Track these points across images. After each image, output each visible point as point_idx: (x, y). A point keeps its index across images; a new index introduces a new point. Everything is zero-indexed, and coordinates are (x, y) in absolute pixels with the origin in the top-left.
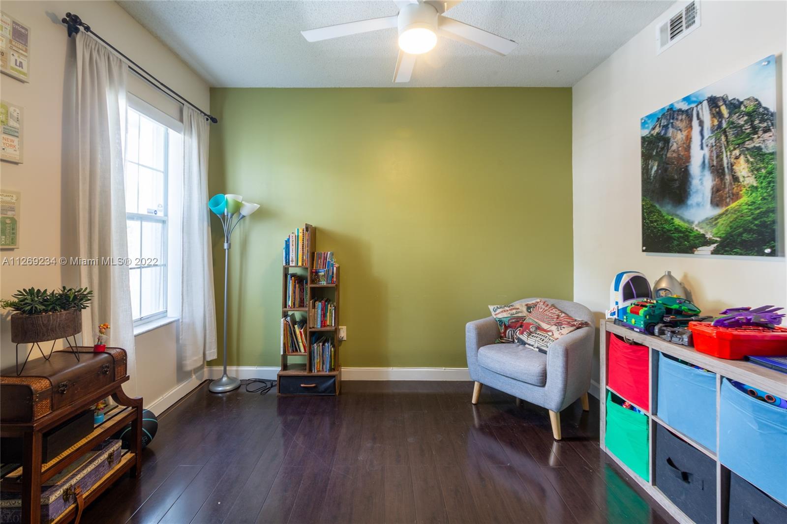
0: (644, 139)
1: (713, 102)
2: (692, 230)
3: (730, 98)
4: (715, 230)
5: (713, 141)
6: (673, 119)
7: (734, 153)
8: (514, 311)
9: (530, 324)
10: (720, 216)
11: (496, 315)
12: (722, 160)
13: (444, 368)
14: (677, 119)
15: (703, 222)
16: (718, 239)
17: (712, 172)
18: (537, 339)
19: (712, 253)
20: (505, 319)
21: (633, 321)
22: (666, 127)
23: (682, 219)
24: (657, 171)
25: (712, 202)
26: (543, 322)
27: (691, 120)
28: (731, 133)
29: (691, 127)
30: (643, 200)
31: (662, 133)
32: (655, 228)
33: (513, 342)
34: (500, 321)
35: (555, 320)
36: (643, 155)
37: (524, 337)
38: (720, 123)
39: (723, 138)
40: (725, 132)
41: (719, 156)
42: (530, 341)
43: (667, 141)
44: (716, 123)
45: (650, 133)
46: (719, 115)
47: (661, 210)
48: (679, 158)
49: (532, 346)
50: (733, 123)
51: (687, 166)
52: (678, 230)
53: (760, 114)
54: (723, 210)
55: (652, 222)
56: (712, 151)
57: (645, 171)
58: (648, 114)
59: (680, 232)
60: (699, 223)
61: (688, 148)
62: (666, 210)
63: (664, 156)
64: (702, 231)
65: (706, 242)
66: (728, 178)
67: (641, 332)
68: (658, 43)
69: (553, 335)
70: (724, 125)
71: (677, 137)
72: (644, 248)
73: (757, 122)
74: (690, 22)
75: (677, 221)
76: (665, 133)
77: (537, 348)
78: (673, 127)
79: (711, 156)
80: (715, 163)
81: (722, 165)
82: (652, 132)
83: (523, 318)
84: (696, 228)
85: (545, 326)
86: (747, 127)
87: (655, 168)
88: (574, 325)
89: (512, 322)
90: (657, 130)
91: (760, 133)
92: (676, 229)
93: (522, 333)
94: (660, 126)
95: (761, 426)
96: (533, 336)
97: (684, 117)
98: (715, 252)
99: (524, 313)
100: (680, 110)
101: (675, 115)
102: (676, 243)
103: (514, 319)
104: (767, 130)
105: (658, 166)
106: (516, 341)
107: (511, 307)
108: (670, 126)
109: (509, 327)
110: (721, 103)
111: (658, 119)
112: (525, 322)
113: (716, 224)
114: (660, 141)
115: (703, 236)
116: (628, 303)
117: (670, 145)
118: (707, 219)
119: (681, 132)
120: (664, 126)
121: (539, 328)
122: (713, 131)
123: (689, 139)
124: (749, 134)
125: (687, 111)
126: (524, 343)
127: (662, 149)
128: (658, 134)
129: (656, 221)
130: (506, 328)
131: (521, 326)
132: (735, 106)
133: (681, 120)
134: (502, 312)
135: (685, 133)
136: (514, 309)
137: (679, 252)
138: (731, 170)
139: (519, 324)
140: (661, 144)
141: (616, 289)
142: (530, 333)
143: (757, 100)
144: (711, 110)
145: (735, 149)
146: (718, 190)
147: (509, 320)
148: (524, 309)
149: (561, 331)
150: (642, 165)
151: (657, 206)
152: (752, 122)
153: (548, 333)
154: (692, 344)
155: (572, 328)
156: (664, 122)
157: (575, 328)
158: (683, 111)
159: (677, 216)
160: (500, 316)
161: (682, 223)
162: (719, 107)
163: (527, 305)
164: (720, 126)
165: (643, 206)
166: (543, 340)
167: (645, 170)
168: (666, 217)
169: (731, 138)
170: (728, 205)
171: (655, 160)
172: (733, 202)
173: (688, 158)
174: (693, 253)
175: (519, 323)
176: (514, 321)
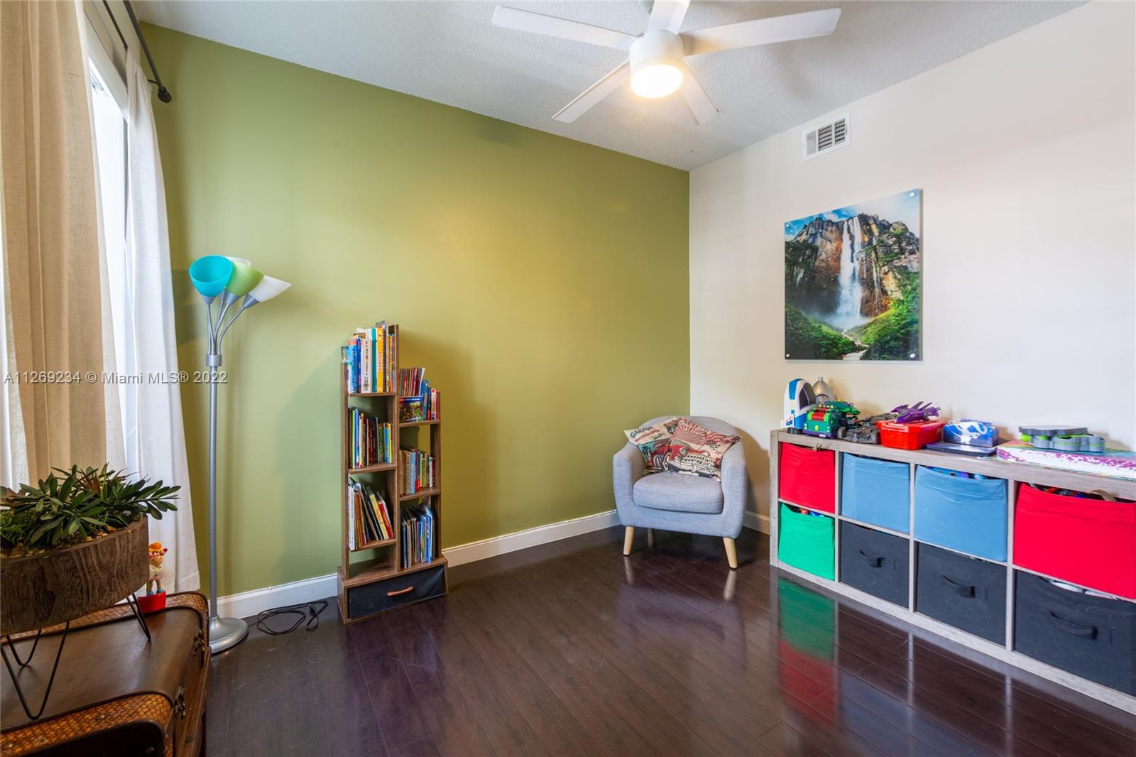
0: (788, 244)
1: (864, 220)
2: (841, 338)
3: (880, 219)
4: (864, 338)
5: (863, 255)
6: (822, 229)
7: (883, 269)
8: (656, 434)
9: (678, 447)
10: (869, 325)
11: (636, 441)
12: (872, 274)
13: (567, 521)
14: (827, 230)
15: (852, 330)
16: (867, 346)
17: (862, 284)
18: (694, 462)
19: (861, 359)
20: (649, 445)
21: (817, 428)
22: (814, 236)
23: (830, 326)
24: (803, 279)
25: (861, 312)
26: (692, 442)
27: (841, 233)
28: (880, 251)
29: (841, 239)
30: (786, 307)
31: (810, 241)
32: (801, 335)
33: (663, 470)
34: (645, 448)
35: (704, 438)
36: (787, 260)
37: (676, 463)
38: (870, 241)
39: (873, 254)
40: (875, 249)
41: (869, 270)
42: (685, 465)
43: (815, 250)
44: (866, 239)
45: (795, 239)
46: (870, 232)
47: (807, 317)
48: (828, 268)
49: (690, 471)
50: (882, 242)
51: (837, 277)
52: (825, 337)
53: (906, 237)
54: (873, 319)
55: (796, 329)
56: (862, 265)
57: (789, 277)
58: (793, 220)
59: (829, 339)
60: (848, 331)
61: (838, 259)
62: (813, 317)
63: (812, 265)
64: (851, 339)
65: (854, 348)
66: (877, 290)
67: (827, 438)
68: (805, 150)
69: (709, 455)
70: (875, 243)
71: (826, 248)
72: (788, 355)
73: (904, 244)
74: (839, 138)
75: (825, 329)
76: (814, 242)
77: (696, 472)
78: (821, 236)
79: (861, 269)
80: (865, 277)
81: (872, 279)
82: (798, 239)
83: (667, 441)
84: (845, 336)
85: (694, 446)
86: (895, 247)
87: (801, 275)
88: (727, 442)
89: (658, 447)
90: (804, 237)
91: (907, 254)
92: (824, 336)
93: (673, 458)
94: (807, 234)
95: (958, 497)
96: (686, 460)
97: (834, 228)
98: (863, 358)
99: (668, 435)
100: (830, 222)
101: (825, 226)
102: (823, 349)
103: (659, 443)
104: (912, 253)
105: (804, 273)
106: (666, 469)
107: (651, 430)
108: (819, 235)
109: (656, 453)
110: (871, 222)
111: (806, 226)
112: (671, 445)
113: (865, 332)
114: (807, 249)
115: (853, 342)
116: (805, 410)
117: (819, 254)
118: (856, 327)
119: (831, 242)
120: (811, 235)
121: (689, 450)
122: (863, 247)
123: (839, 251)
124: (897, 254)
125: (837, 223)
126: (677, 470)
127: (810, 257)
128: (804, 241)
129: (801, 328)
130: (653, 455)
131: (669, 451)
132: (884, 227)
133: (831, 231)
134: (643, 436)
135: (835, 245)
136: (655, 431)
137: (827, 359)
138: (881, 284)
139: (666, 449)
140: (808, 252)
141: (792, 397)
142: (682, 457)
143: (904, 225)
144: (861, 226)
145: (884, 265)
146: (867, 302)
147: (654, 446)
148: (665, 430)
149: (716, 449)
150: (786, 271)
151: (804, 314)
152: (900, 244)
153: (704, 454)
154: (879, 442)
155: (728, 445)
156: (812, 230)
157: (730, 444)
158: (833, 223)
159: (825, 324)
160: (642, 442)
161: (830, 331)
162: (870, 225)
163: (665, 425)
164: (870, 243)
165: (786, 312)
166: (701, 463)
167: (790, 277)
168: (813, 325)
169: (881, 255)
170: (876, 315)
171: (802, 268)
172: (882, 312)
173: (838, 269)
174: (842, 359)
175: (664, 448)
176: (659, 445)
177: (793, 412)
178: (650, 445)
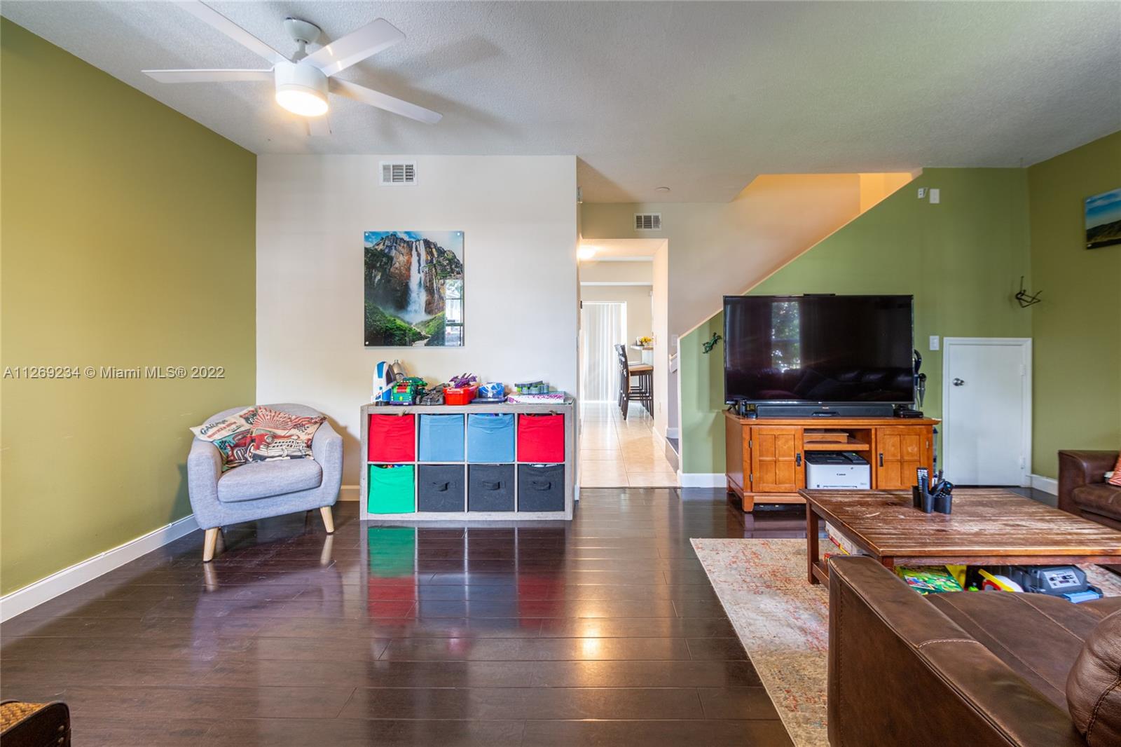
0: (367, 250)
1: (428, 244)
2: (411, 329)
3: (439, 246)
4: (427, 330)
5: (427, 269)
6: (396, 243)
7: (440, 281)
8: (234, 427)
9: (262, 436)
10: (431, 320)
11: (209, 437)
12: (433, 283)
14: (400, 245)
15: (419, 324)
16: (430, 336)
17: (426, 291)
18: (284, 447)
19: (425, 345)
20: (227, 439)
21: (401, 398)
22: (390, 247)
23: (402, 320)
24: (380, 280)
25: (425, 311)
26: (278, 428)
27: (411, 250)
28: (439, 268)
29: (411, 255)
30: (365, 302)
31: (387, 251)
32: (378, 326)
33: (246, 461)
34: (223, 442)
35: (290, 423)
36: (366, 263)
37: (263, 451)
38: (432, 260)
39: (434, 270)
40: (435, 266)
41: (431, 281)
42: (272, 452)
43: (390, 259)
44: (429, 258)
45: (374, 247)
46: (431, 254)
47: (384, 311)
48: (401, 275)
49: (281, 456)
50: (440, 262)
51: (407, 282)
52: (399, 328)
53: (455, 262)
54: (434, 316)
55: (375, 321)
56: (426, 276)
57: (367, 278)
58: (374, 231)
59: (402, 330)
60: (416, 324)
61: (409, 269)
62: (388, 312)
63: (388, 270)
64: (418, 330)
65: (419, 337)
66: (436, 296)
67: (409, 405)
68: (382, 177)
69: (299, 437)
70: (435, 262)
71: (400, 259)
72: (367, 343)
73: (453, 266)
74: (409, 177)
75: (398, 322)
76: (389, 252)
77: (287, 456)
78: (396, 249)
79: (425, 279)
80: (428, 285)
81: (433, 287)
82: (377, 247)
83: (248, 431)
84: (414, 328)
85: (280, 432)
86: (448, 267)
87: (379, 277)
88: (316, 423)
89: (239, 439)
90: (381, 247)
91: (455, 273)
92: (397, 328)
93: (258, 448)
94: (384, 245)
95: (492, 429)
96: (274, 447)
97: (405, 245)
98: (427, 345)
99: (247, 426)
100: (402, 239)
101: (398, 242)
102: (397, 338)
103: (239, 435)
104: (458, 273)
105: (381, 276)
106: (251, 460)
107: (227, 423)
108: (393, 248)
109: (236, 446)
110: (432, 246)
111: (383, 238)
112: (253, 435)
113: (428, 326)
114: (384, 256)
115: (420, 333)
116: (390, 386)
117: (393, 263)
118: (422, 322)
119: (403, 255)
120: (387, 246)
121: (275, 437)
122: (427, 263)
123: (409, 263)
124: (449, 273)
125: (408, 242)
126: (263, 458)
127: (386, 264)
128: (381, 250)
129: (379, 321)
130: (232, 449)
131: (253, 440)
132: (441, 252)
133: (403, 247)
134: (218, 431)
135: (406, 258)
136: (232, 424)
137: (400, 345)
138: (439, 292)
139: (248, 440)
140: (384, 260)
141: (380, 376)
142: (268, 445)
143: (453, 253)
144: (426, 248)
145: (441, 279)
146: (430, 304)
147: (233, 439)
148: (243, 421)
149: (306, 431)
150: (365, 272)
151: (381, 309)
152: (451, 266)
153: (293, 437)
154: (445, 402)
155: (317, 425)
156: (387, 243)
157: (319, 424)
158: (405, 241)
159: (399, 318)
160: (218, 437)
161: (403, 324)
162: (431, 249)
163: (241, 416)
164: (432, 261)
165: (365, 306)
166: (291, 446)
167: (369, 278)
168: (389, 318)
169: (439, 271)
170: (436, 313)
171: (378, 271)
172: (440, 313)
173: (409, 277)
174: (411, 346)
175: (245, 440)
176: (240, 437)
177: (381, 388)
178: (230, 439)
